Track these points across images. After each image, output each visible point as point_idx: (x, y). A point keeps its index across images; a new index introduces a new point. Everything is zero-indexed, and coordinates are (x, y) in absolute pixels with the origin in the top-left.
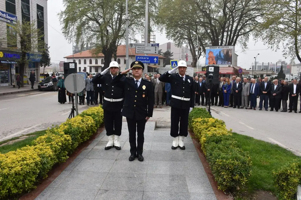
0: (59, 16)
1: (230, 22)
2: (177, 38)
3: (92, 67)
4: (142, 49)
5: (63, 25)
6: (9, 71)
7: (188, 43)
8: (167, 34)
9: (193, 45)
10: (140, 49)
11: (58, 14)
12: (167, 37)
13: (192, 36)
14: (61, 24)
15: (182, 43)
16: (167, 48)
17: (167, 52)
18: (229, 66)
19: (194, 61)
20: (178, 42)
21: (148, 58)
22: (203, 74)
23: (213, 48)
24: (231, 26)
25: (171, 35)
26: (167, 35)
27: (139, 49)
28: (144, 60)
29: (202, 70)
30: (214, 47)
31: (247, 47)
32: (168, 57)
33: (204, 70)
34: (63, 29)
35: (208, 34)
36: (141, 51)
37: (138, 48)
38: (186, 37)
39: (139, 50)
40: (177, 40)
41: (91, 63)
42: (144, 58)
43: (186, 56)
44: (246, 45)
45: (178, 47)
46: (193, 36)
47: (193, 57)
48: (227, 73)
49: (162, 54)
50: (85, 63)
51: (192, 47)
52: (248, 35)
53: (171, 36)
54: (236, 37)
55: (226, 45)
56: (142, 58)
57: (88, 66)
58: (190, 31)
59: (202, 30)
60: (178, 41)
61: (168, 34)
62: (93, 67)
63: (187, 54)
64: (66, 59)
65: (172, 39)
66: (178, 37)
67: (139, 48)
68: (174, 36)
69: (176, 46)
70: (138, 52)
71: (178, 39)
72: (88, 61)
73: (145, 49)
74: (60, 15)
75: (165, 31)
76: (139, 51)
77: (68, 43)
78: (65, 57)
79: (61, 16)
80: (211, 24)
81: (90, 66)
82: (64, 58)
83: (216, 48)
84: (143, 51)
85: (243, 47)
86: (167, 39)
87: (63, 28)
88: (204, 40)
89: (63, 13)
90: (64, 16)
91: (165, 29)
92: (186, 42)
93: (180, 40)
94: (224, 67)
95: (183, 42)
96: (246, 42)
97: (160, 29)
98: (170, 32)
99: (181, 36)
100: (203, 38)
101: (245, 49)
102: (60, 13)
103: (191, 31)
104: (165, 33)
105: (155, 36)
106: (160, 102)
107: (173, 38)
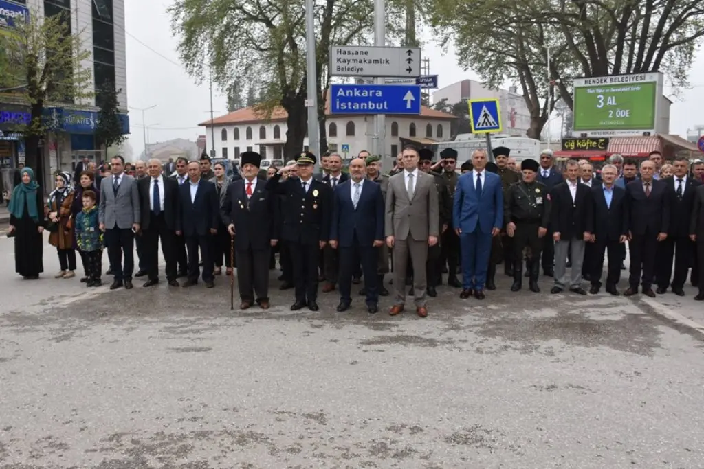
0: (171, 15)
1: (638, 12)
2: (487, 66)
3: (267, 147)
4: (355, 57)
5: (181, 37)
6: (11, 161)
7: (518, 76)
8: (460, 54)
9: (532, 82)
10: (347, 57)
11: (170, 10)
12: (460, 64)
13: (527, 57)
14: (174, 34)
15: (502, 78)
16: (462, 96)
17: (461, 103)
18: (647, 135)
19: (535, 126)
20: (489, 76)
21: (379, 94)
22: (565, 159)
23: (594, 82)
24: (642, 22)
25: (470, 58)
26: (459, 57)
27: (343, 57)
28: (366, 100)
29: (564, 148)
30: (600, 78)
31: (687, 81)
32: (463, 116)
33: (569, 148)
34: (180, 48)
35: (575, 47)
36: (352, 65)
37: (339, 56)
38: (512, 60)
39: (344, 61)
40: (487, 71)
41: (263, 135)
42: (365, 94)
43: (511, 113)
44: (685, 77)
45: (490, 89)
46: (531, 58)
47: (532, 113)
48: (639, 154)
49: (448, 109)
50: (249, 136)
51: (528, 88)
52: (692, 49)
53: (471, 60)
54: (660, 52)
55: (628, 72)
56: (357, 93)
57: (256, 144)
58: (522, 44)
59: (555, 39)
60: (490, 72)
61: (463, 54)
62: (269, 145)
63: (513, 110)
64: (205, 127)
65: (474, 67)
66: (490, 62)
67: (345, 53)
68: (479, 58)
69: (484, 85)
70: (339, 68)
71: (491, 66)
72: (256, 131)
73: (367, 58)
74: (173, 12)
75: (454, 47)
76: (342, 65)
77: (195, 83)
78: (201, 122)
79: (177, 14)
80: (583, 16)
81: (260, 144)
82: (200, 125)
83: (605, 81)
84: (359, 65)
85: (675, 83)
86: (462, 69)
87: (181, 46)
88: (562, 68)
89: (180, 7)
90: (182, 14)
91: (453, 42)
92: (513, 74)
93: (494, 69)
94: (629, 138)
95: (504, 76)
96: (686, 68)
97: (441, 37)
98: (467, 49)
99: (497, 60)
100: (559, 61)
101: (681, 89)
102: (173, 7)
103: (525, 44)
104: (456, 54)
105: (428, 61)
106: (421, 288)
107: (476, 65)
